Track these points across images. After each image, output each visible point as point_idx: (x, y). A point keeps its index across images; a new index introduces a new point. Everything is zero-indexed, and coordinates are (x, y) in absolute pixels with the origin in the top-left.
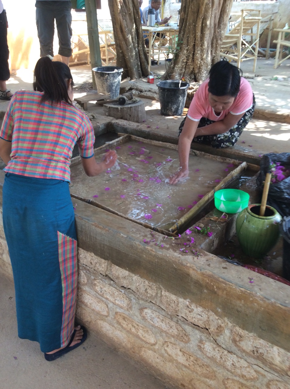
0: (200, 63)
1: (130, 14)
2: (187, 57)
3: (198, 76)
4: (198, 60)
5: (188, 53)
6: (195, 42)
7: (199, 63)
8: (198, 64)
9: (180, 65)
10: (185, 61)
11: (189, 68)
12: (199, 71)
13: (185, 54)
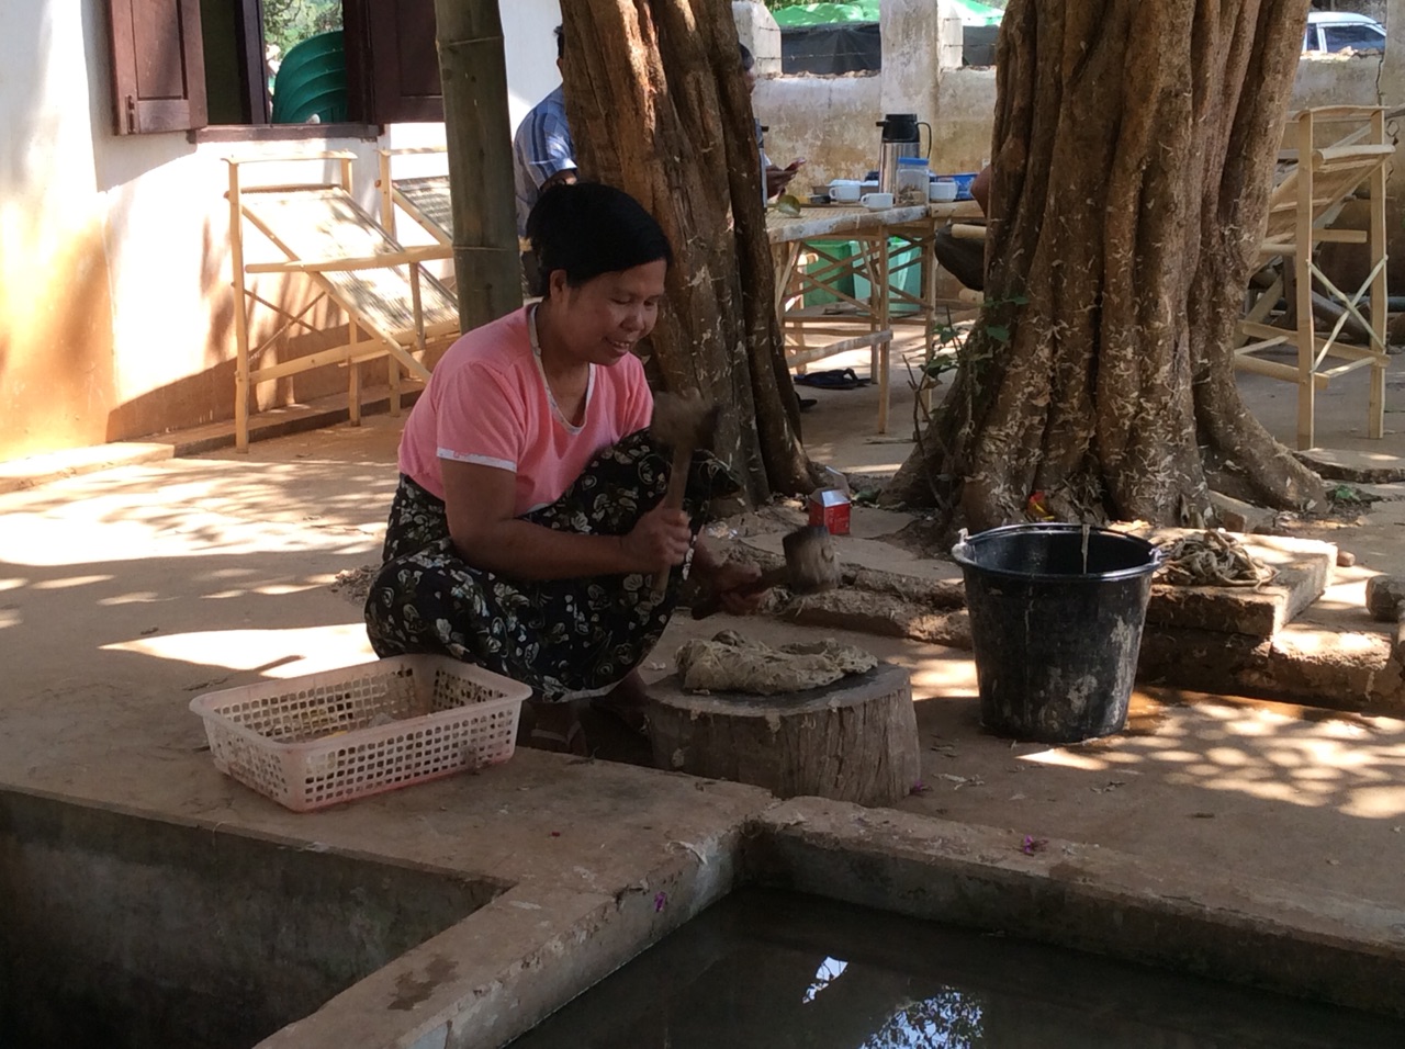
0: (1137, 413)
1: (708, 159)
2: (1052, 380)
3: (1127, 484)
4: (1123, 395)
5: (1062, 360)
6: (1098, 300)
7: (1131, 409)
8: (1123, 416)
9: (1012, 428)
10: (1041, 403)
11: (1070, 442)
12: (1131, 453)
13: (1040, 367)
